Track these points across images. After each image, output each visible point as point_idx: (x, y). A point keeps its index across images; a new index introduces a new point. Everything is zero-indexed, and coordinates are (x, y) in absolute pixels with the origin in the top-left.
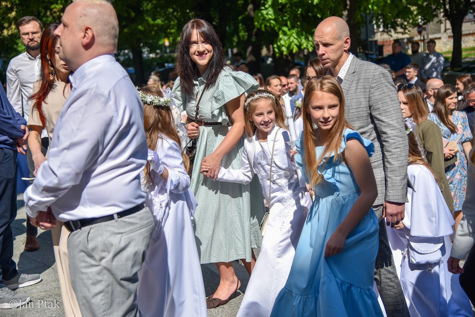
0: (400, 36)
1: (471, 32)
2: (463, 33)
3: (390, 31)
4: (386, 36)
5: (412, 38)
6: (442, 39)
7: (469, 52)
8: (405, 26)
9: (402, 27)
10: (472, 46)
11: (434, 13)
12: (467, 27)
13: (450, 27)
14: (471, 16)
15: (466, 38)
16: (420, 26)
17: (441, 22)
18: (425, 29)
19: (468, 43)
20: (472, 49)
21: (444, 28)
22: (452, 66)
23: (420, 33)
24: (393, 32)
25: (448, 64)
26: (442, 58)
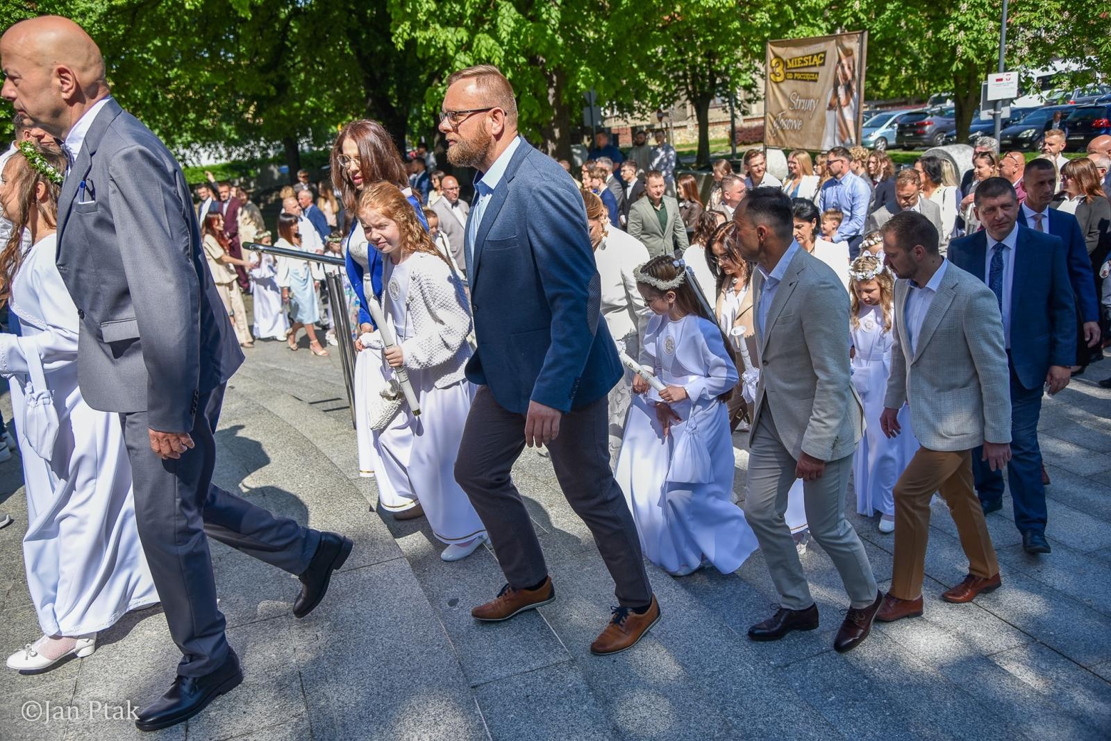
0: (638, 123)
1: (721, 120)
2: (710, 121)
3: (626, 117)
4: (621, 123)
5: (653, 125)
6: (689, 129)
7: (719, 145)
8: (644, 110)
9: (639, 112)
10: (722, 137)
11: (675, 95)
12: (714, 114)
13: (695, 113)
14: (718, 100)
15: (716, 127)
16: (660, 111)
17: (684, 106)
18: (667, 114)
19: (719, 134)
20: (723, 141)
21: (689, 114)
22: (698, 162)
23: (660, 119)
24: (629, 118)
25: (695, 160)
26: (672, 152)
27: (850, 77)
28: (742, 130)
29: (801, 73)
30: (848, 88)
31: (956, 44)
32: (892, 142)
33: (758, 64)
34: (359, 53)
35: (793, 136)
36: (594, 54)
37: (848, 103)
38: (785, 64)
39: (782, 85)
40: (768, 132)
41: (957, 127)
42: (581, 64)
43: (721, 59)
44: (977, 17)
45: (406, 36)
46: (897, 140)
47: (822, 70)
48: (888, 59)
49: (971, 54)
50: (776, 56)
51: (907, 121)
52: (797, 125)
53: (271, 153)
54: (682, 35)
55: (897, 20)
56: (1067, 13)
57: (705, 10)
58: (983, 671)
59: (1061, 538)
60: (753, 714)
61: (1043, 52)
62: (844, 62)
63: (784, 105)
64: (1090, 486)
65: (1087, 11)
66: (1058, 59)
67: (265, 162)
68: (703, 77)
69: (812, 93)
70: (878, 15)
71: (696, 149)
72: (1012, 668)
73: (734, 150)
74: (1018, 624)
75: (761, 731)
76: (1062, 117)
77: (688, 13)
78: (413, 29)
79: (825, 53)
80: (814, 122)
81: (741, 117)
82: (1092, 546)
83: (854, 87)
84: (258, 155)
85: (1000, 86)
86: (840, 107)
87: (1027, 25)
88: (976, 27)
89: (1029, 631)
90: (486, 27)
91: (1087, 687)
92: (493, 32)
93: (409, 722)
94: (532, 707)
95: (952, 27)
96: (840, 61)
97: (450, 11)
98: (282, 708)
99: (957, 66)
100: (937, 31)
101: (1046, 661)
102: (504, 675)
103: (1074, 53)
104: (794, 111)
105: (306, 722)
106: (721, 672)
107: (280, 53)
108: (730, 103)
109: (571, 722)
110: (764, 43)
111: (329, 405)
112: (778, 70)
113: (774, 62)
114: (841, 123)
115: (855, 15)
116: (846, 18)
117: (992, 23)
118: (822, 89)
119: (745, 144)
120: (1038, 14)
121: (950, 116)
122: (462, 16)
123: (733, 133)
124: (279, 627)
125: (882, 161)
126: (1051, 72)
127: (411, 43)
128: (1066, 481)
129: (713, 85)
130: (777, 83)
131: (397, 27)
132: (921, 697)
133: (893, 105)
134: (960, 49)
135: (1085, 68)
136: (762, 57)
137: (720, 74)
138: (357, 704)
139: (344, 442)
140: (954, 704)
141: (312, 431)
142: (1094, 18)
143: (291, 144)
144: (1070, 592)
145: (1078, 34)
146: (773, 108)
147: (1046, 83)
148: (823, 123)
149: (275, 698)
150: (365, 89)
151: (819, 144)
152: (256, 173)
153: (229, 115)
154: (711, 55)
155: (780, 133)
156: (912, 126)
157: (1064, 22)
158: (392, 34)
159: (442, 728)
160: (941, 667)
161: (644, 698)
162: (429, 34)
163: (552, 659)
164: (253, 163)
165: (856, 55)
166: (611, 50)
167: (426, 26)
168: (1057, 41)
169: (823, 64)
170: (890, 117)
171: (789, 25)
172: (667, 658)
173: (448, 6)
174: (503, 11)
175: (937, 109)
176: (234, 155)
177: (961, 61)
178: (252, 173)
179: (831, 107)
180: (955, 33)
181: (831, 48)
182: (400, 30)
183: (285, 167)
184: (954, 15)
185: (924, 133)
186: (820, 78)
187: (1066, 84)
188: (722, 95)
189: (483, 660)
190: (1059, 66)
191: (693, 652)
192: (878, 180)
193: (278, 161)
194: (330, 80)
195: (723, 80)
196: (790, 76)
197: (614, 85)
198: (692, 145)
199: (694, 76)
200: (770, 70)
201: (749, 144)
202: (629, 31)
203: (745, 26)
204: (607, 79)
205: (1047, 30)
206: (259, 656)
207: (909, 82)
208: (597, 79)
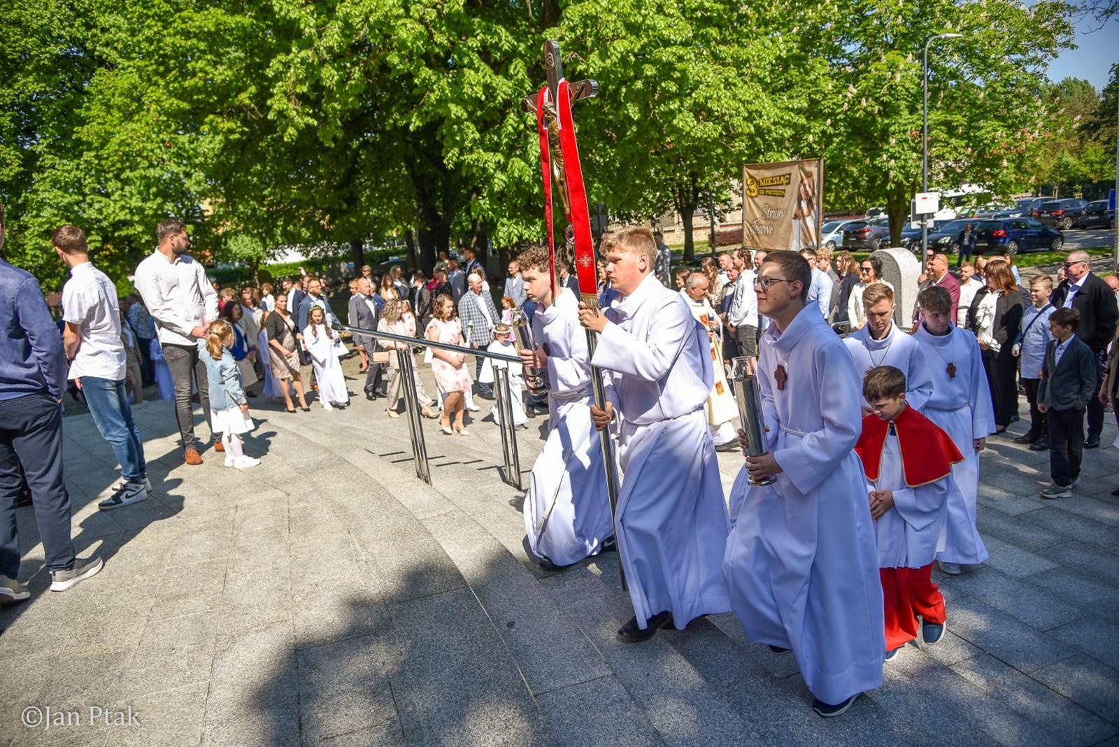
2: (694, 227)
6: (677, 232)
8: (639, 218)
9: (636, 219)
10: (704, 240)
11: (666, 206)
12: (697, 221)
13: (681, 220)
14: (700, 211)
15: (698, 232)
16: (653, 219)
17: (672, 215)
18: (658, 221)
19: (700, 237)
20: (704, 242)
21: (676, 221)
22: (685, 259)
23: (653, 225)
24: (627, 224)
25: (682, 257)
26: (667, 250)
27: (810, 193)
28: (719, 234)
29: (771, 190)
30: (810, 202)
31: (889, 170)
32: (840, 245)
33: (734, 182)
34: (413, 175)
35: (766, 239)
36: (604, 173)
37: (810, 214)
38: (758, 182)
39: (755, 199)
40: (745, 236)
41: (891, 234)
42: (595, 182)
43: (703, 178)
44: (903, 149)
45: (455, 159)
46: (844, 243)
47: (788, 188)
48: (836, 181)
49: (901, 177)
50: (751, 177)
51: (851, 228)
52: (769, 230)
53: (341, 253)
54: (672, 159)
55: (841, 149)
56: (970, 149)
57: (694, 139)
58: (946, 679)
59: (1000, 567)
60: (765, 719)
61: (955, 179)
62: (806, 181)
63: (758, 215)
64: (1019, 524)
65: (984, 149)
66: (965, 183)
67: (335, 260)
68: (688, 192)
69: (780, 206)
70: (826, 146)
71: (683, 248)
72: (968, 676)
73: (714, 250)
74: (970, 639)
75: (773, 732)
76: (972, 228)
77: (680, 142)
78: (461, 153)
79: (790, 174)
80: (782, 228)
81: (719, 224)
82: (1024, 574)
83: (814, 201)
84: (330, 254)
85: (925, 203)
86: (804, 217)
87: (941, 157)
88: (903, 157)
89: (979, 645)
90: (518, 153)
91: (1028, 689)
92: (524, 156)
93: (484, 726)
94: (584, 713)
95: (885, 157)
96: (802, 181)
97: (490, 140)
98: (377, 712)
99: (890, 186)
100: (873, 159)
101: (994, 670)
102: (558, 686)
103: (978, 180)
104: (766, 219)
105: (398, 724)
106: (736, 683)
107: (352, 173)
108: (710, 213)
109: (618, 726)
110: (740, 165)
111: (395, 458)
112: (753, 187)
113: (749, 181)
114: (805, 230)
115: (809, 145)
116: (803, 148)
117: (915, 155)
118: (789, 203)
119: (722, 245)
120: (948, 149)
121: (885, 225)
122: (498, 145)
123: (713, 237)
124: (369, 644)
125: (846, 260)
126: (961, 193)
127: (459, 165)
128: (1000, 520)
129: (696, 199)
130: (752, 197)
131: (448, 152)
132: (899, 702)
133: (838, 216)
134: (892, 174)
135: (986, 191)
136: (739, 176)
137: (700, 189)
138: (439, 710)
139: (410, 488)
140: (926, 708)
141: (383, 479)
142: (991, 154)
143: (357, 245)
144: (1009, 612)
145: (979, 165)
146: (749, 217)
147: (959, 201)
148: (790, 228)
149: (370, 703)
150: (417, 201)
151: (788, 246)
152: (328, 268)
153: (309, 222)
154: (694, 176)
155: (756, 237)
156: (855, 232)
157: (968, 156)
158: (444, 158)
159: (513, 731)
160: (912, 677)
161: (675, 706)
162: (474, 156)
163: (598, 673)
164: (326, 259)
165: (815, 177)
166: (618, 170)
167: (471, 151)
168: (964, 171)
169: (789, 183)
170: (838, 225)
171: (759, 152)
172: (692, 672)
173: (488, 136)
174: (531, 140)
175: (874, 219)
176: (312, 254)
177: (894, 182)
178: (324, 268)
179: (796, 217)
180: (888, 161)
181: (795, 171)
182: (450, 155)
183: (352, 263)
184: (886, 147)
185: (865, 238)
186: (787, 194)
187: (974, 201)
188: (703, 206)
189: (540, 674)
190: (966, 188)
191: (712, 667)
192: (844, 275)
193: (346, 259)
194: (389, 195)
195: (704, 194)
196: (762, 192)
197: (620, 198)
198: (679, 246)
199: (681, 191)
200: (746, 187)
201: (725, 245)
202: (632, 156)
203: (727, 152)
204: (615, 193)
205: (956, 161)
206: (354, 668)
207: (851, 198)
208: (607, 193)
